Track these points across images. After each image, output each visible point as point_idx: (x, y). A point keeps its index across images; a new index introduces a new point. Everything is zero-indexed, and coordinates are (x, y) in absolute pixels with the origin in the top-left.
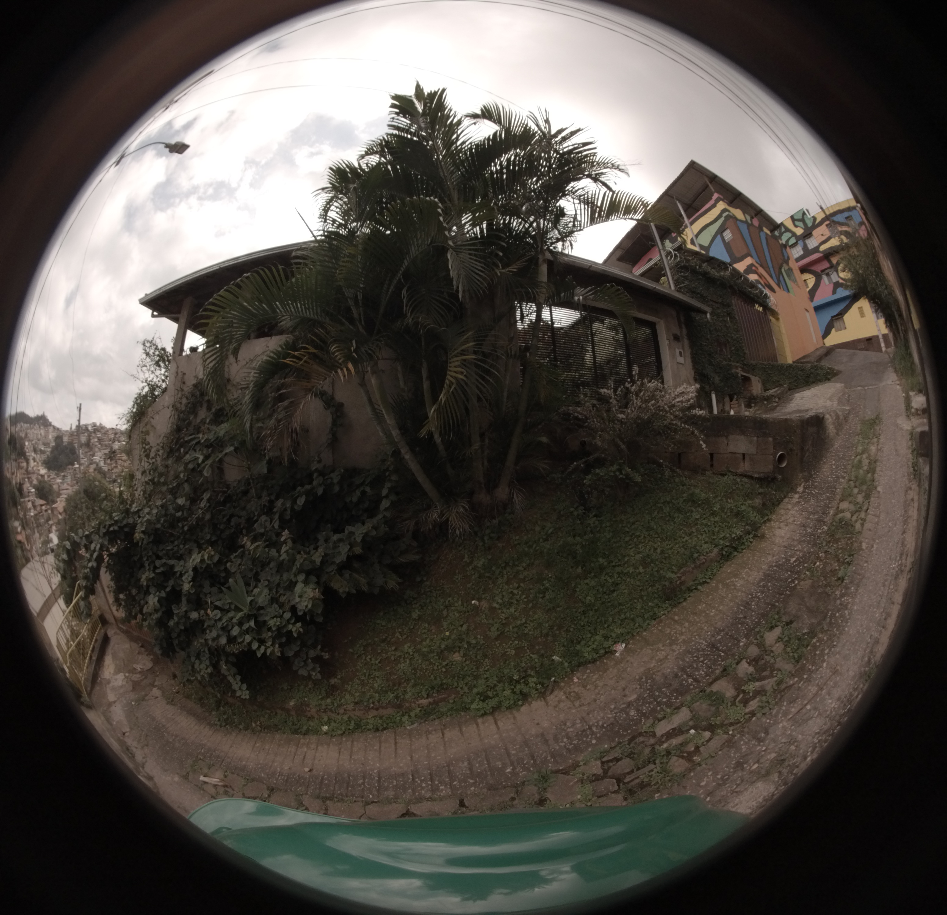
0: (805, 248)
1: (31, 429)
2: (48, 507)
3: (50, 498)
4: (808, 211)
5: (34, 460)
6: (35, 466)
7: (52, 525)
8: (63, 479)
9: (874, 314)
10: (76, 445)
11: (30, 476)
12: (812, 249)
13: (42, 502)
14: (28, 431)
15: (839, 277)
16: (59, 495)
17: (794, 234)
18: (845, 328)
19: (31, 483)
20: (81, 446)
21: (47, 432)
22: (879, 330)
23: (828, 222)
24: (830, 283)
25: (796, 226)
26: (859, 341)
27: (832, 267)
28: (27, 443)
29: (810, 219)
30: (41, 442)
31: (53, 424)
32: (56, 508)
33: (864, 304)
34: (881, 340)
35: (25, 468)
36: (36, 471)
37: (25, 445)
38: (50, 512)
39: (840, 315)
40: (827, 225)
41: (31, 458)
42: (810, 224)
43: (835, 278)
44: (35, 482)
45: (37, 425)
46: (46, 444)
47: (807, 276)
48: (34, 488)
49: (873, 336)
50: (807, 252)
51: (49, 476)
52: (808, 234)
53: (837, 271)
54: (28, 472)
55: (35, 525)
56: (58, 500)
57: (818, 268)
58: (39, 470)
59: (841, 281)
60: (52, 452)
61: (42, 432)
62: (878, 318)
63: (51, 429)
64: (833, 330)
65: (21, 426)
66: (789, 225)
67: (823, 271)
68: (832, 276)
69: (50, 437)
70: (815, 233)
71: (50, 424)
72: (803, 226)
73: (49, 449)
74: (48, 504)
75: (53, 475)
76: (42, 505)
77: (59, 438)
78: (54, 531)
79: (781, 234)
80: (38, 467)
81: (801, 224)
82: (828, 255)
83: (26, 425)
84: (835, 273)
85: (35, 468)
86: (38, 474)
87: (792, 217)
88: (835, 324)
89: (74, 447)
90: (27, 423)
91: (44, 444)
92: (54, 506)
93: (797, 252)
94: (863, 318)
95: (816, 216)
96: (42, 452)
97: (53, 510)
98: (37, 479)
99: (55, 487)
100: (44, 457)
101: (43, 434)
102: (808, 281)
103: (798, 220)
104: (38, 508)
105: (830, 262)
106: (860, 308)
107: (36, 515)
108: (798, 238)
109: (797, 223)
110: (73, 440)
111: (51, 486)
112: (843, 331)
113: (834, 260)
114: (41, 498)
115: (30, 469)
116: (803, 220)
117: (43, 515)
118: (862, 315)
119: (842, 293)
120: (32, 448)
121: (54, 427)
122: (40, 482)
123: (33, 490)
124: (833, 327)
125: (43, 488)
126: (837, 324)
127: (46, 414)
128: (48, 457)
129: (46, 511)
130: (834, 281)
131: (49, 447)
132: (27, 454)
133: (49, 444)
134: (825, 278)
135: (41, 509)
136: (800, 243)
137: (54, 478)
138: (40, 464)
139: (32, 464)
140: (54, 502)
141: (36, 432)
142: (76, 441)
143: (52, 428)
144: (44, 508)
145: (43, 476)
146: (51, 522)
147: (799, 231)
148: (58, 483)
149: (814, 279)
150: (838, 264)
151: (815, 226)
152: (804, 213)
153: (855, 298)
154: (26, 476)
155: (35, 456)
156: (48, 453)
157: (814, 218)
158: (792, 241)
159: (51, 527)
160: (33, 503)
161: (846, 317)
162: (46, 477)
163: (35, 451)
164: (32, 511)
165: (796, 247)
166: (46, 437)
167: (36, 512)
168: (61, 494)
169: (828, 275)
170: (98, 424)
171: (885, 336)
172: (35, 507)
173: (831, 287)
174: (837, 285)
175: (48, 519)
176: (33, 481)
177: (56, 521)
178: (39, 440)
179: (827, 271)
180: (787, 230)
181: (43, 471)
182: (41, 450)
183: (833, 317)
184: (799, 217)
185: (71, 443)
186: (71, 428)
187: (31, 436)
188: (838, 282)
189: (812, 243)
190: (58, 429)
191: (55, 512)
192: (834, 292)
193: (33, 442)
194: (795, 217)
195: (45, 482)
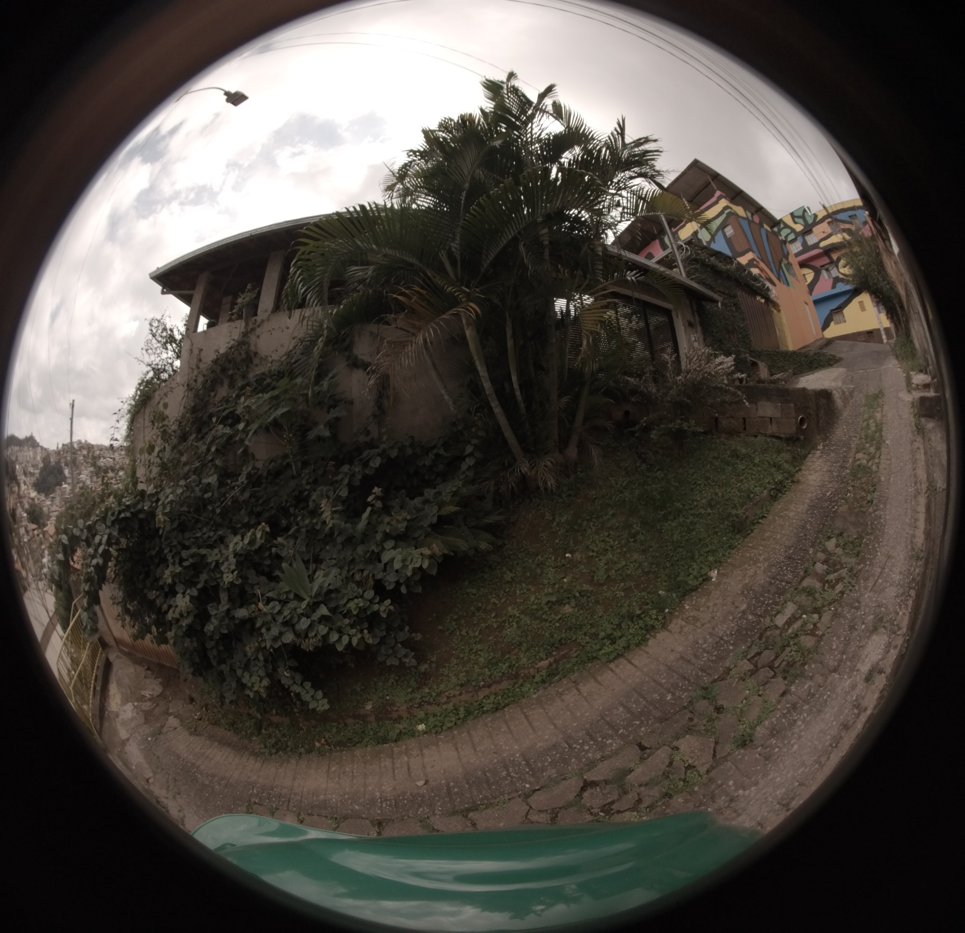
0: (804, 243)
1: (21, 451)
2: (40, 531)
3: (41, 521)
4: (809, 208)
5: (25, 483)
6: (25, 489)
7: (44, 549)
8: (52, 501)
9: (876, 308)
10: (63, 465)
11: (21, 500)
12: (812, 245)
13: (34, 526)
14: (18, 454)
15: (839, 272)
16: (49, 517)
17: (793, 230)
18: (845, 321)
19: (23, 507)
20: (66, 464)
21: (35, 453)
22: (881, 323)
23: (830, 220)
24: (829, 278)
25: (796, 223)
26: (859, 334)
27: (832, 262)
28: (17, 467)
29: (811, 216)
30: (30, 465)
31: (40, 444)
32: (47, 531)
33: (865, 298)
34: (883, 332)
35: (17, 492)
36: (27, 495)
38: (41, 536)
39: (840, 309)
40: (829, 223)
41: (22, 482)
42: (810, 221)
43: (834, 273)
44: (27, 506)
45: (26, 448)
46: (35, 466)
47: (806, 271)
48: (26, 512)
49: (874, 330)
50: (806, 248)
51: (38, 499)
52: (808, 230)
53: (837, 267)
54: (20, 497)
55: (29, 551)
56: (49, 522)
57: (817, 263)
58: (29, 494)
59: (841, 276)
60: (41, 473)
61: (31, 453)
62: (880, 312)
63: (39, 450)
64: (832, 324)
66: (789, 221)
67: (822, 266)
68: (832, 272)
69: (39, 458)
70: (814, 229)
71: (38, 445)
72: (803, 223)
73: (37, 471)
74: (39, 528)
75: (43, 497)
76: (34, 530)
77: (46, 460)
78: (46, 556)
79: (780, 230)
80: (28, 490)
81: (801, 221)
82: (828, 251)
83: (16, 448)
84: (835, 269)
85: (26, 492)
86: (29, 498)
87: (792, 214)
88: (834, 318)
89: (61, 467)
90: (17, 445)
91: (33, 466)
92: (45, 529)
93: (795, 248)
94: (864, 312)
95: (817, 214)
96: (32, 474)
97: (44, 533)
98: (28, 503)
99: (45, 509)
100: (33, 479)
101: (32, 456)
102: (807, 276)
103: (798, 217)
104: (31, 533)
105: (830, 257)
106: (861, 303)
107: (29, 541)
108: (797, 234)
109: (796, 220)
110: (60, 460)
111: (41, 509)
112: (842, 325)
113: (835, 256)
114: (33, 523)
115: (21, 493)
116: (803, 217)
117: (35, 540)
118: (863, 308)
119: (841, 287)
120: (22, 472)
121: (42, 448)
122: (31, 506)
123: (25, 515)
124: (832, 320)
125: (34, 511)
126: (836, 317)
127: (34, 435)
128: (37, 479)
129: (38, 535)
130: (834, 276)
131: (37, 469)
132: (18, 478)
133: (37, 465)
134: (824, 273)
135: (33, 534)
136: (800, 239)
137: (43, 501)
138: (30, 487)
139: (23, 487)
140: (45, 525)
141: (25, 454)
142: (63, 461)
143: (39, 448)
144: (36, 532)
145: (33, 499)
146: (43, 547)
147: (799, 228)
148: (47, 506)
149: (813, 274)
150: (839, 259)
151: (816, 223)
152: (805, 211)
153: (856, 292)
155: (25, 479)
156: (37, 475)
157: (815, 216)
158: (792, 237)
159: (43, 552)
160: (26, 528)
161: (846, 311)
162: (36, 500)
163: (25, 474)
164: (26, 536)
165: (796, 243)
166: (35, 458)
167: (29, 538)
168: (51, 517)
169: (827, 270)
170: (83, 441)
171: (887, 330)
172: (27, 532)
173: (831, 282)
174: (836, 280)
175: (41, 543)
176: (24, 505)
177: (47, 545)
178: (28, 462)
179: (826, 267)
180: (787, 226)
181: (33, 494)
182: (30, 473)
183: (832, 311)
184: (800, 214)
185: (58, 463)
186: (58, 447)
187: (20, 459)
188: (838, 277)
189: (811, 240)
190: (46, 449)
191: (47, 536)
192: (834, 287)
193: (23, 465)
194: (795, 215)
195: (36, 505)
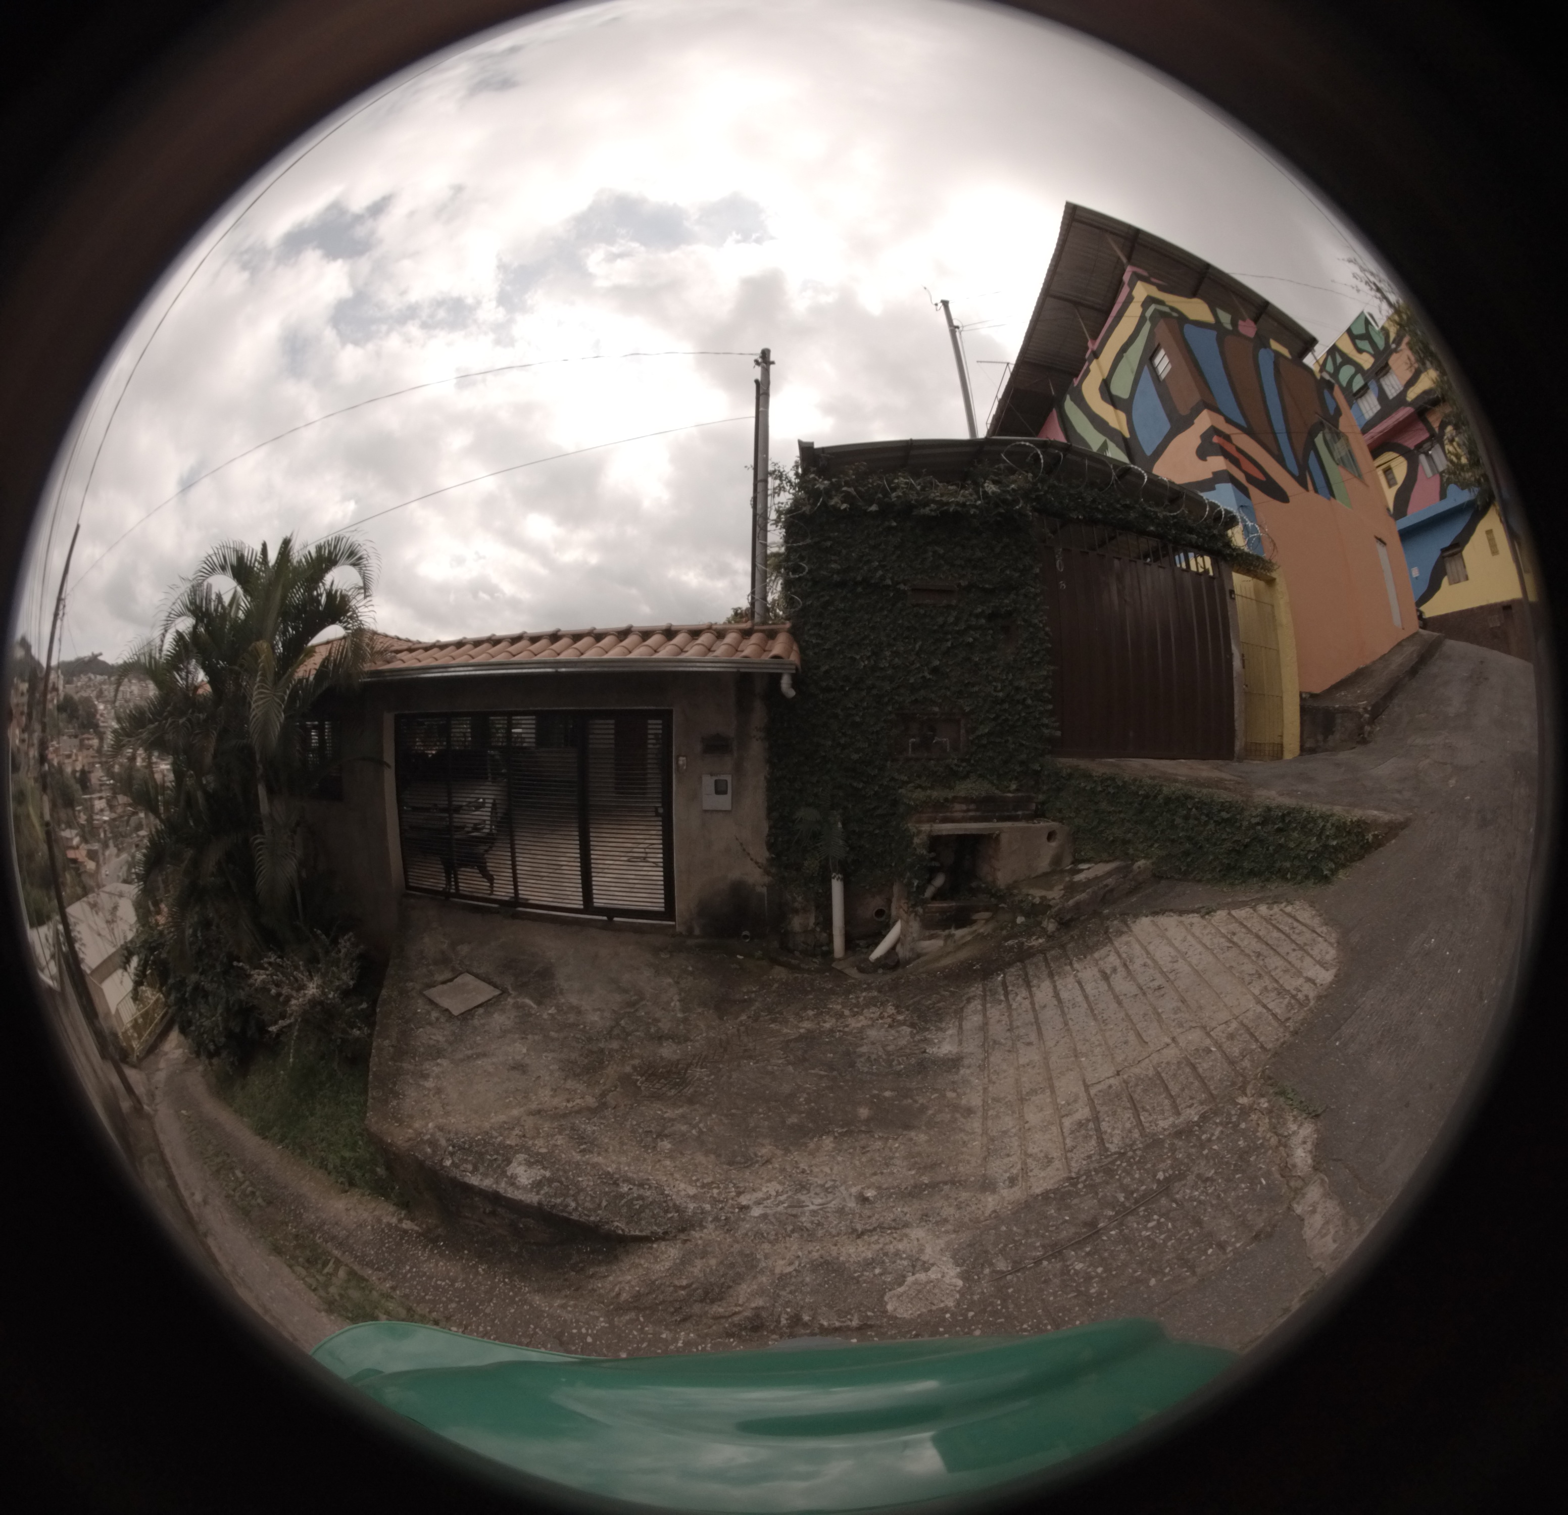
0: (1382, 396)
12: (1394, 398)
17: (1359, 369)
18: (1467, 578)
19: (107, 770)
23: (1407, 339)
24: (1433, 472)
25: (1360, 351)
26: (1491, 608)
27: (1432, 436)
28: (101, 707)
33: (1494, 521)
35: (95, 748)
37: (96, 710)
39: (1457, 546)
40: (1408, 345)
42: (1380, 344)
43: (1440, 460)
47: (1391, 458)
50: (1386, 405)
52: (1382, 366)
57: (1409, 440)
64: (1445, 581)
65: (90, 679)
66: (1348, 348)
67: (1419, 447)
68: (1436, 458)
70: (1391, 363)
76: (126, 805)
81: (1366, 345)
82: (1422, 410)
84: (1439, 450)
88: (1448, 567)
94: (1494, 558)
102: (1395, 470)
105: (1428, 425)
106: (1489, 532)
108: (1367, 376)
109: (1359, 344)
113: (1435, 422)
114: (126, 794)
118: (1492, 545)
119: (1456, 497)
124: (1445, 574)
134: (1424, 462)
135: (125, 811)
149: (1406, 466)
150: (1442, 427)
153: (1479, 510)
154: (97, 760)
158: (1359, 382)
161: (1467, 553)
165: (1368, 396)
169: (1428, 455)
173: (1437, 481)
174: (1446, 478)
179: (1425, 447)
183: (1444, 550)
189: (1392, 386)
192: (1443, 495)
